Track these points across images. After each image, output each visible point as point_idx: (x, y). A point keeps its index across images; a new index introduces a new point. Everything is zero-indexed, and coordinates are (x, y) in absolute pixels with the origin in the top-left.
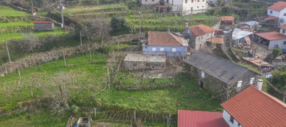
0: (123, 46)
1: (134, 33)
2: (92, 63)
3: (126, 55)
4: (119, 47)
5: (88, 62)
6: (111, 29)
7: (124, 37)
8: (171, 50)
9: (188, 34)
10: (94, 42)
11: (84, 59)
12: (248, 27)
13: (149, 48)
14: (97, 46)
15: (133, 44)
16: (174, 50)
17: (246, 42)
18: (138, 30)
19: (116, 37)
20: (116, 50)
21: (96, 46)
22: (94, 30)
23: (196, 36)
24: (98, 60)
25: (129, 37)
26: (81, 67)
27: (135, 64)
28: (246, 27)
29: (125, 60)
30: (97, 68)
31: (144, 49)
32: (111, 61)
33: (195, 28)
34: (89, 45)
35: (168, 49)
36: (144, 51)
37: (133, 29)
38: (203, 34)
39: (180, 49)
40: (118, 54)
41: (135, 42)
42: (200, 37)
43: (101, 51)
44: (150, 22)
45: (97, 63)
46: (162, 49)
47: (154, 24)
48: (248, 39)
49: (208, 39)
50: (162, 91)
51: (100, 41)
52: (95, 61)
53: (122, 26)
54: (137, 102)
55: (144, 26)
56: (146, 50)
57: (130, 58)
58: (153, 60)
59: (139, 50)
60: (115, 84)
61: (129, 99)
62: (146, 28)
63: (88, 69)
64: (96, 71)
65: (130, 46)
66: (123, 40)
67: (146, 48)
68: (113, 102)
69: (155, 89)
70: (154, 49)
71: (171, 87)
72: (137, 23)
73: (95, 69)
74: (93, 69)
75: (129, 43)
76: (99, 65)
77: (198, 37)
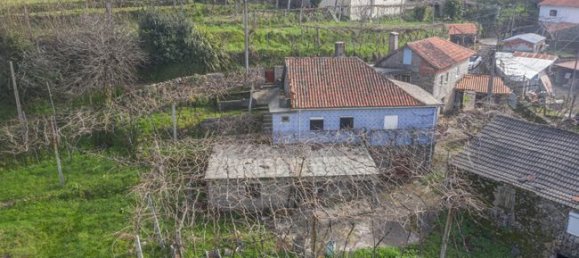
0: (190, 118)
1: (223, 69)
2: (64, 197)
3: (211, 152)
4: (175, 119)
5: (49, 194)
6: (141, 55)
7: (191, 83)
8: (382, 122)
9: (406, 66)
10: (76, 104)
11: (32, 179)
12: (526, 47)
13: (297, 121)
14: (88, 124)
15: (227, 108)
16: (391, 121)
17: (543, 88)
18: (240, 58)
19: (162, 85)
20: (165, 135)
21: (83, 121)
22: (73, 62)
23: (437, 70)
24: (94, 181)
25: (209, 84)
26: (13, 220)
27: (253, 188)
28: (523, 46)
30: (86, 220)
31: (277, 122)
33: (424, 45)
34: (52, 118)
35: (370, 119)
37: (220, 57)
38: (450, 67)
39: (413, 119)
40: (178, 149)
41: (237, 100)
42: (444, 74)
43: (105, 140)
44: (270, 36)
45: (88, 195)
47: (284, 41)
51: (98, 103)
52: (78, 184)
53: (181, 44)
56: (287, 126)
59: (259, 129)
63: (47, 229)
64: (83, 235)
65: (218, 115)
66: (191, 95)
67: (285, 119)
73: (78, 228)
74: (68, 222)
75: (213, 105)
76: (97, 204)
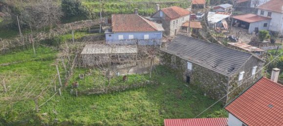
0: (79, 35)
1: (93, 19)
2: (36, 60)
3: (84, 46)
4: (73, 36)
5: (31, 59)
6: (62, 13)
7: (80, 23)
8: (143, 37)
9: (161, 18)
10: (39, 31)
11: (25, 55)
12: (222, 10)
13: (114, 36)
14: (44, 37)
15: (92, 32)
16: (146, 37)
17: (223, 26)
18: (98, 15)
19: (70, 24)
20: (70, 41)
21: (42, 36)
22: (38, 16)
23: (171, 19)
24: (46, 55)
25: (86, 24)
26: (20, 66)
27: (96, 57)
28: (220, 9)
29: (82, 53)
30: (43, 67)
31: (107, 37)
32: (63, 55)
33: (168, 9)
34: (31, 35)
35: (139, 36)
36: (108, 40)
37: (92, 14)
38: (178, 17)
39: (154, 35)
40: (73, 46)
41: (95, 29)
42: (175, 20)
43: (50, 42)
44: (112, 6)
45: (44, 60)
46: (131, 37)
47: (117, 8)
48: (225, 23)
49: (184, 24)
50: (137, 93)
51: (47, 30)
52: (41, 56)
53: (77, 9)
54: (102, 113)
55: (105, 10)
56: (111, 38)
57: (90, 50)
58: (120, 50)
59: (102, 39)
60: (69, 88)
61: (90, 109)
62: (108, 12)
63: (31, 69)
64: (42, 70)
65: (89, 35)
66: (79, 27)
67: (110, 36)
68: (67, 117)
69: (128, 90)
70: (121, 37)
71: (148, 85)
72: (96, 6)
73: (40, 68)
74: (38, 67)
75: (87, 32)
76: (47, 62)
77: (173, 21)
